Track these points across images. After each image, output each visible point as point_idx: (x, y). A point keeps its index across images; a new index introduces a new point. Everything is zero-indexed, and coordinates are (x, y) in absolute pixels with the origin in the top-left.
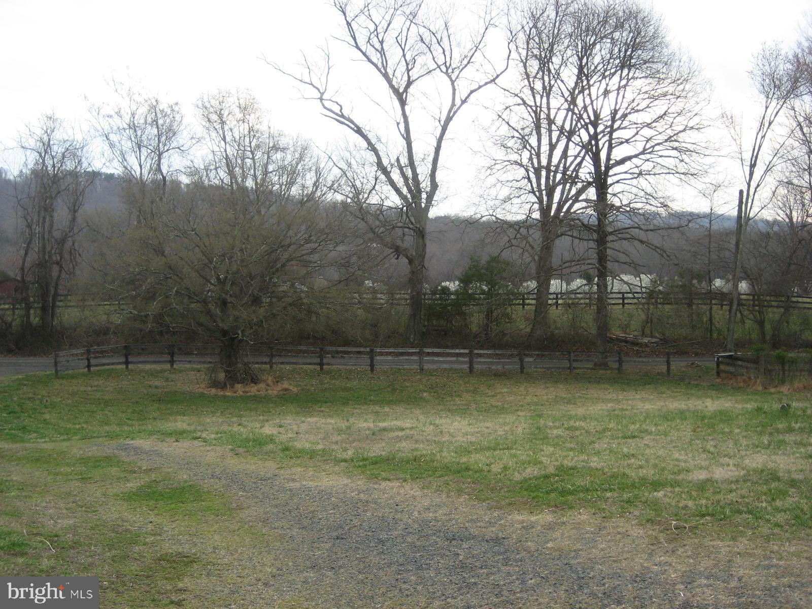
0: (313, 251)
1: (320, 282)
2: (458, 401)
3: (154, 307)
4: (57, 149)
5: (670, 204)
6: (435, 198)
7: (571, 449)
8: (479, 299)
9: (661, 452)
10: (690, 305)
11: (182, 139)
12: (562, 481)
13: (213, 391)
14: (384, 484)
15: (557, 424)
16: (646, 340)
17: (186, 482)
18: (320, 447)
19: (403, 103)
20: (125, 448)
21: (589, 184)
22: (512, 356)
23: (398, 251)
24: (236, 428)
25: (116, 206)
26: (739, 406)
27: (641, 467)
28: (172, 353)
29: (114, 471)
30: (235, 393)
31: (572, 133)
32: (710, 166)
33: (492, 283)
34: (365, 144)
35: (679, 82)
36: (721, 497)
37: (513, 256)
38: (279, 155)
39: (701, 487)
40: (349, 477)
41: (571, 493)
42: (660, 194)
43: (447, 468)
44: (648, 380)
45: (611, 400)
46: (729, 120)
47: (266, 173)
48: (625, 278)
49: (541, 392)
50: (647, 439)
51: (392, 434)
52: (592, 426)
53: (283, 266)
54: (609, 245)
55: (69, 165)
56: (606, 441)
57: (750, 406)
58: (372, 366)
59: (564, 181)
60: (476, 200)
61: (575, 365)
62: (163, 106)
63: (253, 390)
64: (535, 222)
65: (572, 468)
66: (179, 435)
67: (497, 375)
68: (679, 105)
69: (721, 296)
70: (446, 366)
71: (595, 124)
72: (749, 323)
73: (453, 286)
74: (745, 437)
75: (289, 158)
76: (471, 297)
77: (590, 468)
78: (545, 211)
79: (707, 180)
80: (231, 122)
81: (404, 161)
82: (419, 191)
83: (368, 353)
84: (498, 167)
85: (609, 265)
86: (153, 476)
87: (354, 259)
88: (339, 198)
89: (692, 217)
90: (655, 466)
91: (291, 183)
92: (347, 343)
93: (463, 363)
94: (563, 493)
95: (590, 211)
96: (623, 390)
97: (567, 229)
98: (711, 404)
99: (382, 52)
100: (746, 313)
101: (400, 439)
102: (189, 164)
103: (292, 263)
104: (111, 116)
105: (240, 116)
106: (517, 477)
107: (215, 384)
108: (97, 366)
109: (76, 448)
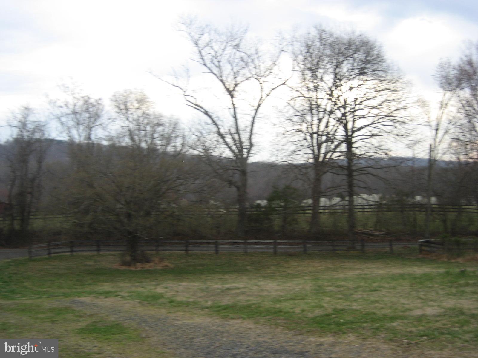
0: (182, 184)
1: (184, 202)
2: (268, 271)
3: (88, 218)
4: (30, 127)
5: (389, 153)
6: (252, 152)
7: (340, 299)
8: (278, 210)
9: (394, 299)
10: (402, 211)
11: (104, 119)
12: (337, 317)
13: (123, 268)
14: (232, 322)
15: (330, 284)
16: (377, 233)
17: (114, 322)
18: (191, 300)
19: (232, 97)
20: (75, 302)
21: (342, 142)
22: (298, 244)
23: (231, 183)
24: (140, 290)
25: (66, 159)
26: (434, 271)
27: (382, 308)
28: (99, 245)
29: (70, 316)
30: (136, 268)
31: (331, 112)
32: (413, 130)
33: (285, 201)
34: (210, 121)
35: (393, 82)
36: (431, 325)
37: (298, 185)
38: (160, 129)
39: (420, 319)
40: (211, 318)
41: (343, 324)
42: (383, 147)
43: (268, 312)
44: (379, 257)
45: (358, 269)
46: (422, 103)
47: (153, 138)
48: (365, 196)
49: (317, 265)
50: (384, 292)
51: (234, 292)
52: (350, 284)
53: (164, 193)
54: (355, 177)
55: (37, 136)
56: (360, 293)
57: (442, 270)
58: (217, 251)
59: (327, 141)
60: (276, 152)
61: (337, 248)
62: (92, 101)
63: (147, 266)
64: (311, 165)
65: (343, 310)
66: (107, 294)
67: (291, 255)
68: (394, 95)
69: (421, 206)
70: (260, 250)
71: (344, 107)
72: (437, 222)
73: (264, 203)
74: (441, 289)
75: (166, 130)
76: (274, 209)
77: (353, 310)
78: (316, 158)
79: (410, 138)
80: (132, 110)
81: (233, 130)
82: (242, 148)
83: (213, 243)
84: (288, 133)
85: (355, 189)
86: (94, 319)
87: (205, 189)
88: (196, 152)
89: (402, 160)
90: (391, 307)
91: (168, 144)
92: (201, 238)
93: (271, 248)
94: (339, 324)
95: (343, 158)
96: (365, 263)
97: (330, 169)
98: (419, 270)
99: (219, 67)
100: (436, 216)
101: (238, 294)
102: (107, 134)
103: (170, 191)
104: (61, 107)
105: (137, 105)
106: (310, 315)
107: (124, 263)
108: (54, 253)
109: (46, 303)
